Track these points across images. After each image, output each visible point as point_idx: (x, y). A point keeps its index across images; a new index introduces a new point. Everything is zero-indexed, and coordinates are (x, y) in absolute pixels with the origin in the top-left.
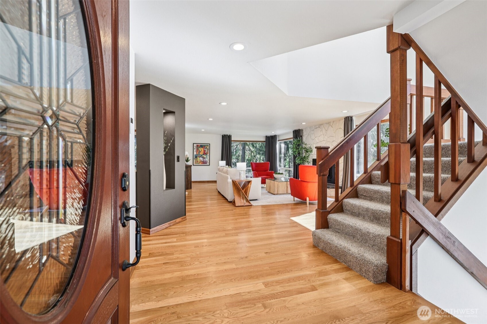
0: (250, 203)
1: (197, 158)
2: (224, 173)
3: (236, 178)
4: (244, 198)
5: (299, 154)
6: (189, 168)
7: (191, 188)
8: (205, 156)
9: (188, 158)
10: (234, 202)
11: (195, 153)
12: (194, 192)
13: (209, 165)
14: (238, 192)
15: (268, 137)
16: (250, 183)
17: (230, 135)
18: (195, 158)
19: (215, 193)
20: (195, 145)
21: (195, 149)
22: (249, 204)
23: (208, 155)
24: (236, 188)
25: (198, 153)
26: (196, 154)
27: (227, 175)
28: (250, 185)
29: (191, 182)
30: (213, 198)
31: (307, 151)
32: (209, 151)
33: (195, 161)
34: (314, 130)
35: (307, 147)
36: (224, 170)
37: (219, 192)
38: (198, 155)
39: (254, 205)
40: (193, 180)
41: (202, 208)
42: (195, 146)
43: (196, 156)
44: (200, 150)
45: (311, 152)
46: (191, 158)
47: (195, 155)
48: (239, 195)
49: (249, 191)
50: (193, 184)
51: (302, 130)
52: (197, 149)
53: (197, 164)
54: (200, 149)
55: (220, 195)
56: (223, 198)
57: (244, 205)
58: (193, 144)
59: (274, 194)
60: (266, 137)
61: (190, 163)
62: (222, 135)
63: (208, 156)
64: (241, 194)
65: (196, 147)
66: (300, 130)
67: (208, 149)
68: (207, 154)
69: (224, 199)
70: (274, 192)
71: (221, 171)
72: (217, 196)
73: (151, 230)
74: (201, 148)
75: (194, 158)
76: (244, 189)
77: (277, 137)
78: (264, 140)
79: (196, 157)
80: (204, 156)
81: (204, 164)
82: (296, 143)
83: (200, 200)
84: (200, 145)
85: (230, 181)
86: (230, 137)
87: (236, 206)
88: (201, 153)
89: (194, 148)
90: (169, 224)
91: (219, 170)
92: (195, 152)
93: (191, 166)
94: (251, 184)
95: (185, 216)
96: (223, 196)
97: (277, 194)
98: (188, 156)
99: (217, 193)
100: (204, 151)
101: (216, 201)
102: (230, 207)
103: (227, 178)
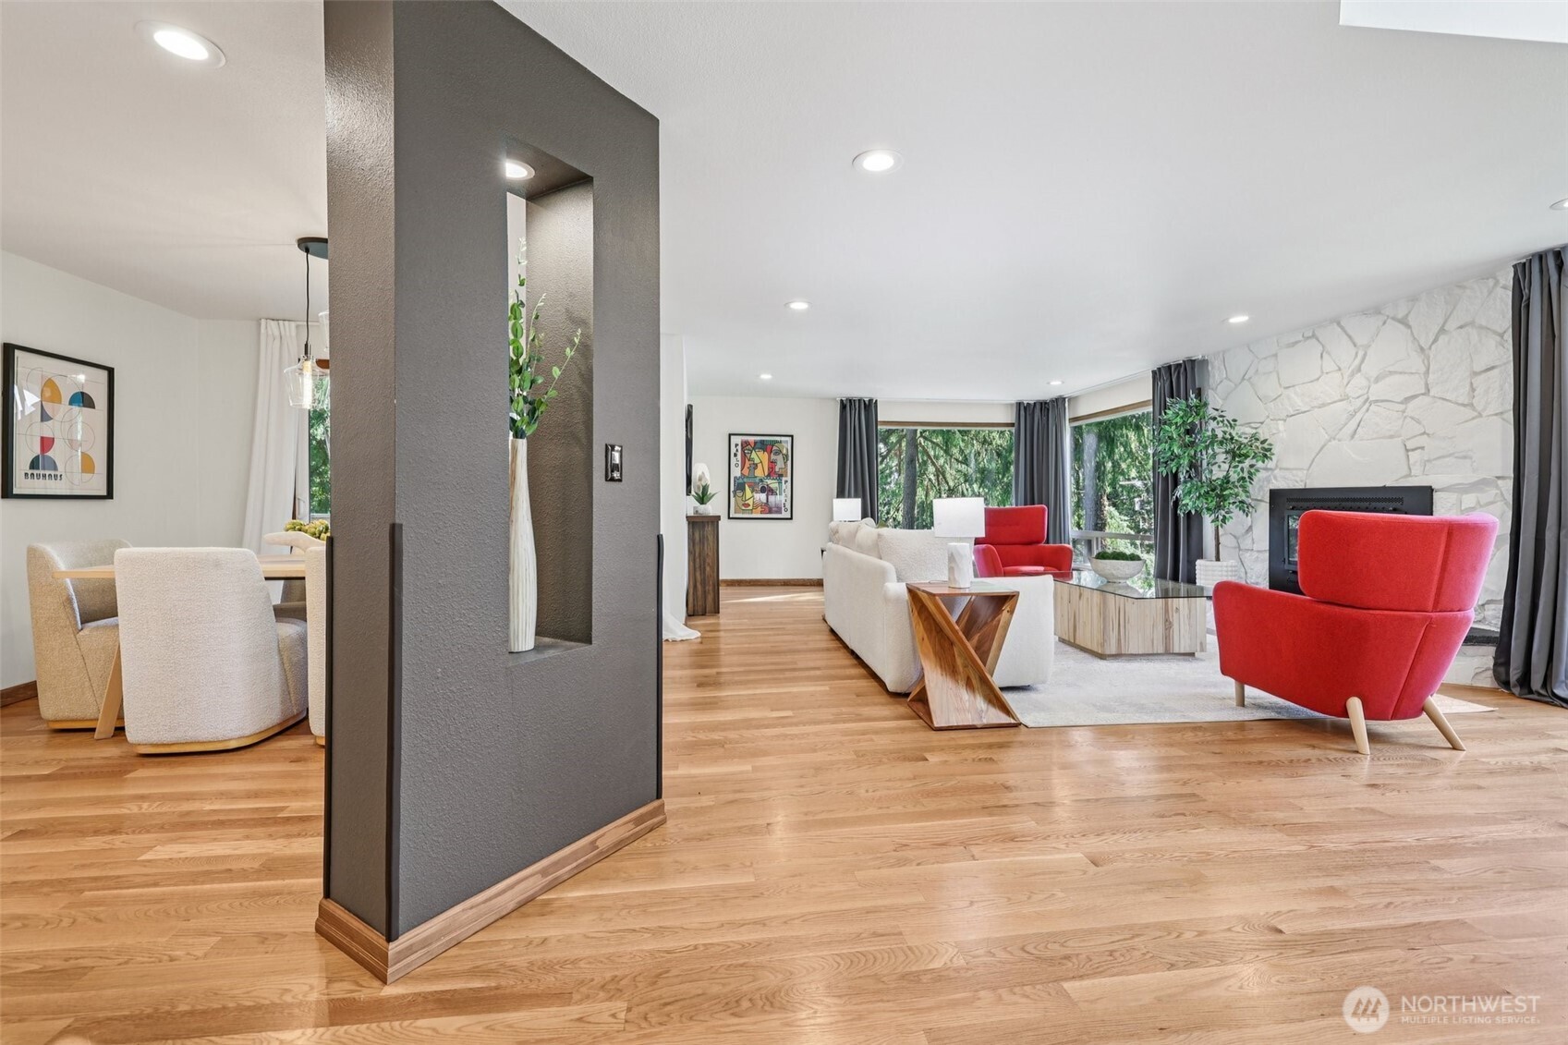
0: (1006, 709)
1: (743, 490)
2: (861, 549)
3: (933, 579)
4: (974, 682)
5: (1194, 466)
6: (709, 529)
7: (716, 611)
8: (773, 484)
9: (705, 489)
10: (922, 698)
11: (736, 472)
12: (725, 631)
13: (791, 519)
14: (942, 647)
15: (1025, 408)
16: (1006, 608)
17: (870, 401)
18: (735, 492)
19: (818, 637)
20: (736, 440)
21: (735, 455)
22: (1005, 719)
23: (784, 479)
24: (928, 630)
25: (746, 472)
26: (739, 475)
27: (881, 559)
28: (1005, 614)
29: (717, 583)
30: (811, 664)
31: (1236, 455)
32: (789, 462)
33: (736, 501)
34: (1276, 355)
35: (1242, 432)
36: (860, 535)
37: (832, 631)
38: (745, 480)
39: (1030, 725)
40: (722, 576)
41: (758, 727)
42: (737, 445)
43: (741, 481)
44: (757, 461)
45: (1265, 456)
46: (718, 487)
47: (735, 478)
48: (950, 669)
49: (1000, 648)
50: (723, 591)
51: (1204, 362)
52: (744, 455)
53: (741, 513)
54: (754, 455)
55: (837, 649)
56: (854, 666)
57: (977, 723)
58: (730, 435)
59: (1102, 657)
60: (1019, 404)
61: (710, 509)
62: (842, 401)
63: (786, 482)
64: (959, 661)
65: (739, 448)
66: (1192, 362)
67: (787, 456)
68: (781, 476)
69: (862, 671)
70: (1103, 645)
71: (850, 540)
72: (825, 655)
73: (394, 947)
74: (761, 453)
75: (732, 489)
76: (976, 638)
77: (1067, 405)
78: (1008, 416)
79: (740, 487)
80: (769, 482)
81: (770, 512)
82: (1179, 420)
83: (752, 677)
84: (756, 443)
85: (897, 589)
86: (869, 407)
87: (936, 725)
88: (759, 473)
89: (733, 450)
90: (544, 872)
91: (834, 536)
92: (736, 465)
93: (718, 518)
94: (1012, 612)
95: (656, 803)
96: (853, 653)
97: (1117, 656)
98: (708, 480)
99: (824, 641)
100: (772, 463)
101: (822, 688)
102: (903, 730)
103: (883, 574)
